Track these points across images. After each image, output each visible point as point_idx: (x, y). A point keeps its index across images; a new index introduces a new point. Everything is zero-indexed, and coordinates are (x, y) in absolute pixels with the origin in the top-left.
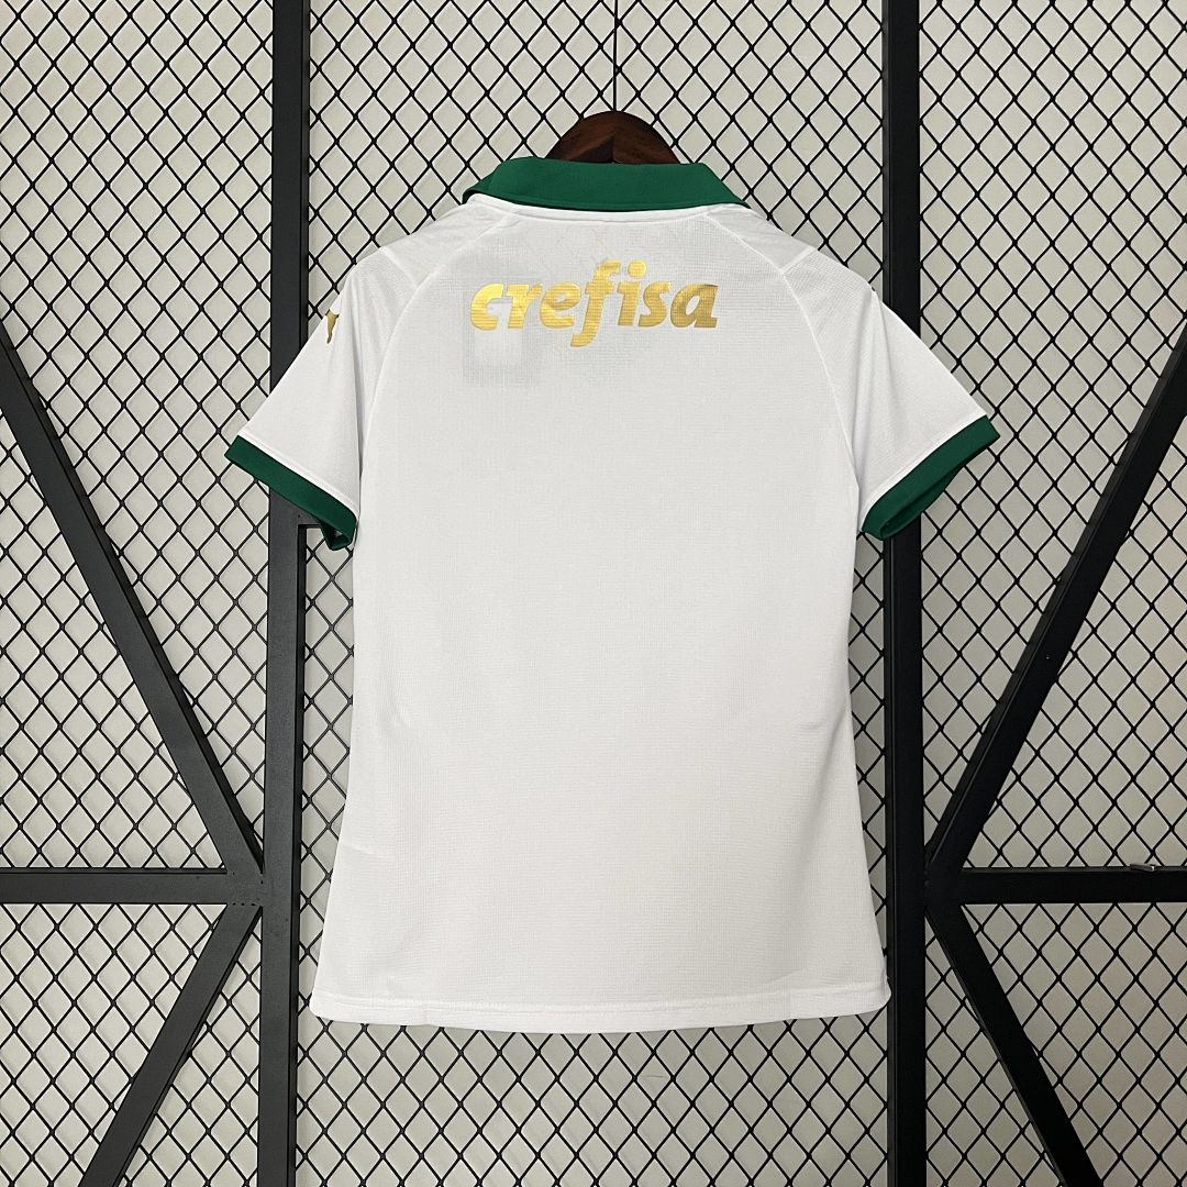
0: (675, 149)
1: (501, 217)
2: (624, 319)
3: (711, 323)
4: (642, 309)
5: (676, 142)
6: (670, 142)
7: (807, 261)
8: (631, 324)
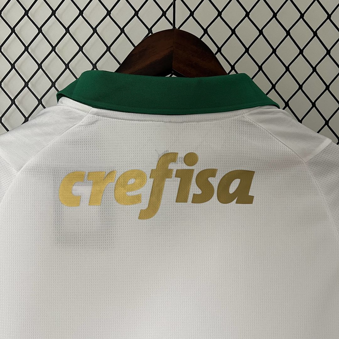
0: (218, 56)
1: (81, 117)
2: (182, 197)
3: (249, 200)
4: (194, 189)
5: (219, 50)
6: (214, 50)
7: (325, 151)
8: (186, 201)
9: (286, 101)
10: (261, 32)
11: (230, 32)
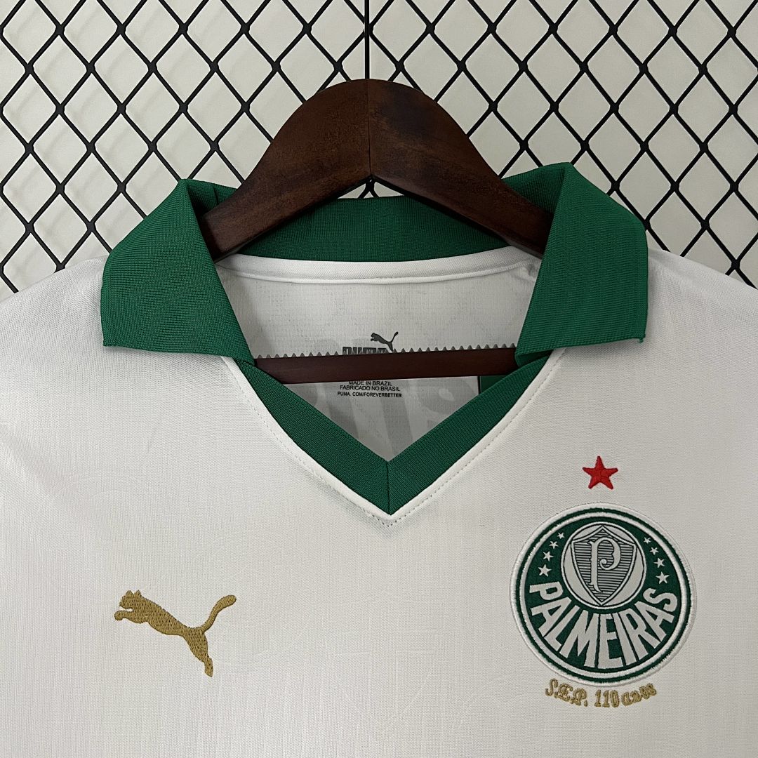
9: (645, 218)
10: (584, 67)
11: (516, 68)
